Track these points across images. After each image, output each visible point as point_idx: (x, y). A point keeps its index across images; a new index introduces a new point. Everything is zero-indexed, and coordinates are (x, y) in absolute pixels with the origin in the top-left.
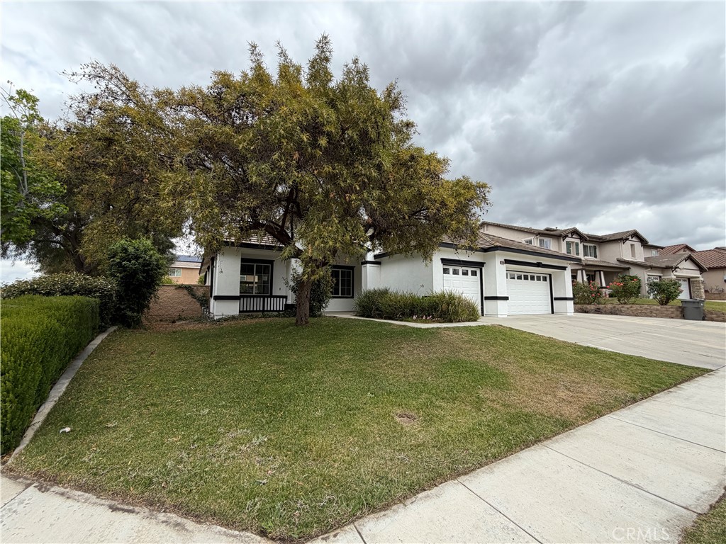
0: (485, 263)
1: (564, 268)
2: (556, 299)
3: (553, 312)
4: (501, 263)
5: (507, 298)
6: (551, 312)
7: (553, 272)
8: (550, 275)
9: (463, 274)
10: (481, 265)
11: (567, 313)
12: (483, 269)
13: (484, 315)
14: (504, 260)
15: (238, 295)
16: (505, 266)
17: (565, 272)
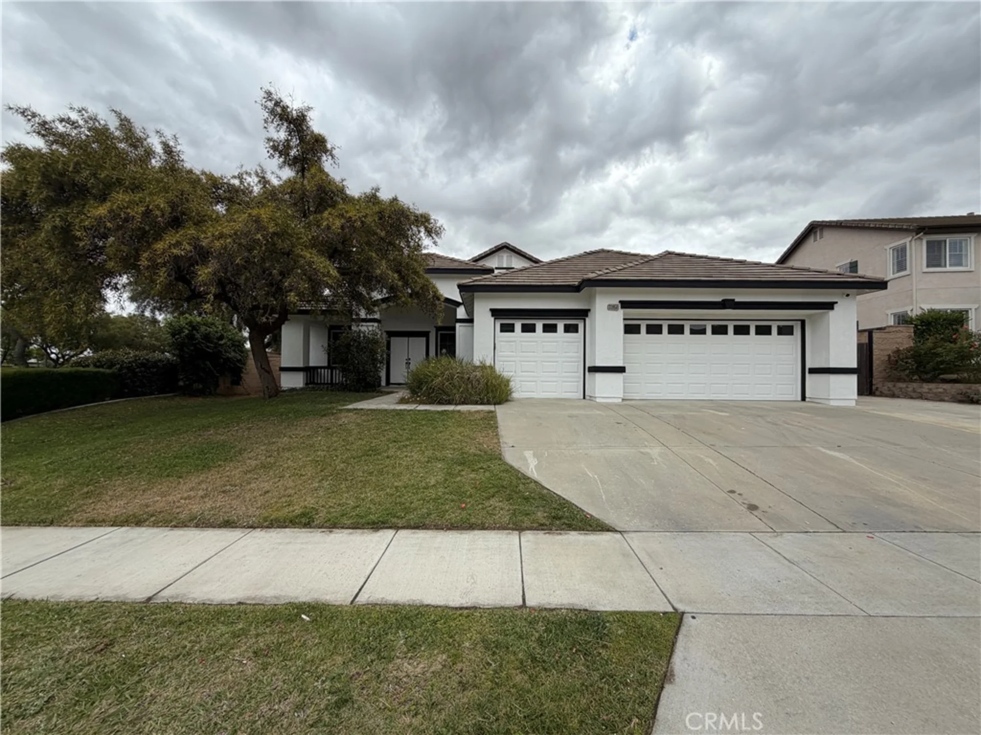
0: (589, 310)
1: (830, 306)
2: (813, 371)
3: (804, 398)
4: (612, 308)
5: (621, 370)
6: (800, 399)
7: (810, 316)
8: (803, 323)
9: (544, 331)
10: (583, 314)
11: (831, 401)
12: (587, 320)
13: (586, 397)
14: (620, 302)
15: (301, 365)
16: (620, 313)
17: (831, 313)
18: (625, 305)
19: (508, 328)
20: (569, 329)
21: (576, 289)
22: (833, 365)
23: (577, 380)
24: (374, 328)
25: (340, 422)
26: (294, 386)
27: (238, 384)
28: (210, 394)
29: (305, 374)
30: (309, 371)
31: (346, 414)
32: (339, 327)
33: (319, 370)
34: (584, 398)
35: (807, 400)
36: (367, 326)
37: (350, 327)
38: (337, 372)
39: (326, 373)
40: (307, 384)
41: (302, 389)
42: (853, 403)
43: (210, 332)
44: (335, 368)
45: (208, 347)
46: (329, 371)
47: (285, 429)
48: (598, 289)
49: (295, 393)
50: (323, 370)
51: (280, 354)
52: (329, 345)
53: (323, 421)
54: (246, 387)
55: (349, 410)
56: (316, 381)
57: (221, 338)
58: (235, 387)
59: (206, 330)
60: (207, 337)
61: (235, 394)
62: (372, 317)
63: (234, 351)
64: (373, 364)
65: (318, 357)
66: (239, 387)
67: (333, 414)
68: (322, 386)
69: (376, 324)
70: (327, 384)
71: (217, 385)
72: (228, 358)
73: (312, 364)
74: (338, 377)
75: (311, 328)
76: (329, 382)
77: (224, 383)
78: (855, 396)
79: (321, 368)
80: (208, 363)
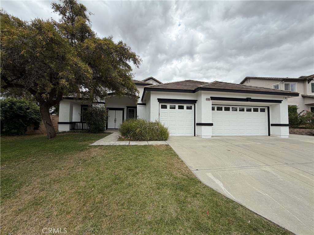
0: (197, 100)
1: (280, 102)
2: (273, 125)
3: (269, 135)
4: (207, 99)
5: (211, 125)
6: (268, 135)
7: (271, 105)
8: (268, 108)
9: (179, 108)
10: (194, 102)
11: (281, 136)
12: (196, 104)
13: (196, 136)
14: (211, 97)
15: (69, 121)
16: (211, 102)
17: (280, 104)
18: (213, 98)
19: (164, 107)
20: (189, 108)
21: (194, 91)
22: (281, 123)
23: (191, 128)
24: (103, 106)
25: (92, 156)
26: (64, 130)
27: (38, 129)
28: (22, 134)
29: (70, 125)
30: (72, 124)
31: (95, 149)
32: (87, 106)
33: (77, 123)
34: (195, 136)
35: (271, 135)
36: (100, 105)
37: (92, 106)
38: (85, 124)
39: (80, 125)
40: (71, 129)
41: (68, 132)
42: (288, 137)
43: (22, 106)
44: (85, 123)
45: (21, 113)
46: (82, 123)
47: (57, 162)
48: (202, 91)
49: (65, 134)
50: (79, 123)
51: (59, 116)
52: (81, 113)
53: (82, 154)
54: (41, 130)
55: (96, 146)
56: (75, 128)
57: (28, 109)
58: (36, 130)
59: (20, 105)
60: (20, 108)
61: (35, 134)
62: (102, 101)
63: (35, 115)
64: (103, 121)
65: (76, 118)
66: (38, 131)
67: (87, 149)
68: (78, 130)
69: (103, 104)
70: (81, 129)
71: (26, 130)
72: (32, 118)
73: (74, 120)
74: (86, 126)
75: (73, 106)
76: (81, 128)
77: (30, 129)
78: (288, 134)
79: (78, 122)
80: (21, 120)
